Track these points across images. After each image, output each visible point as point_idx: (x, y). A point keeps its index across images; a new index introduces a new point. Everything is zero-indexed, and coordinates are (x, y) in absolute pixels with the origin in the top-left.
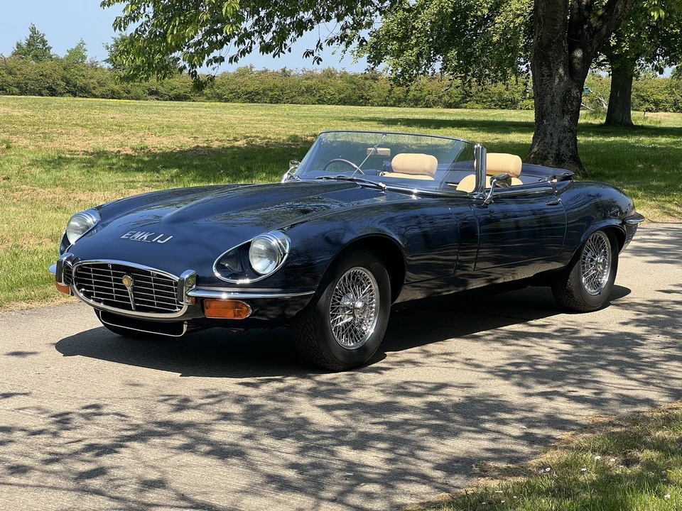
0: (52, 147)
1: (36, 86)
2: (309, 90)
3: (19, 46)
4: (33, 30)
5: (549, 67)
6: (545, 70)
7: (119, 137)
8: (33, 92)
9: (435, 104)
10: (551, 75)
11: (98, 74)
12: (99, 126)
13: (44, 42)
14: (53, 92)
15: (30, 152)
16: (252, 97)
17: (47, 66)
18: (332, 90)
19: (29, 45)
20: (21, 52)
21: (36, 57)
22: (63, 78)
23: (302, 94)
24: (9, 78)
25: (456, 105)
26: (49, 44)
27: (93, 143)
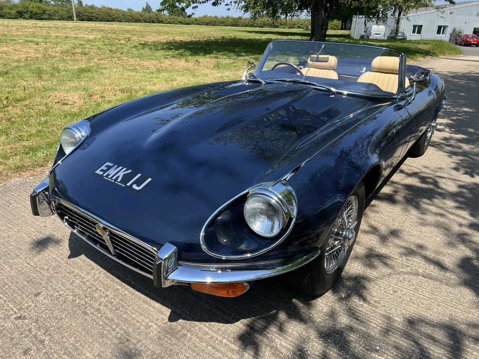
0: (142, 40)
1: (149, 20)
2: (222, 22)
3: (143, 8)
4: (147, 3)
5: (318, 11)
6: (316, 12)
7: (167, 36)
8: (148, 22)
9: (257, 27)
10: (318, 14)
11: (165, 17)
12: (161, 32)
13: (150, 7)
14: (153, 22)
15: (136, 42)
16: (207, 24)
17: (151, 15)
18: (229, 22)
19: (146, 8)
20: (144, 10)
21: (148, 12)
22: (156, 18)
23: (220, 23)
24: (141, 18)
25: (262, 27)
26: (151, 8)
27: (157, 39)
